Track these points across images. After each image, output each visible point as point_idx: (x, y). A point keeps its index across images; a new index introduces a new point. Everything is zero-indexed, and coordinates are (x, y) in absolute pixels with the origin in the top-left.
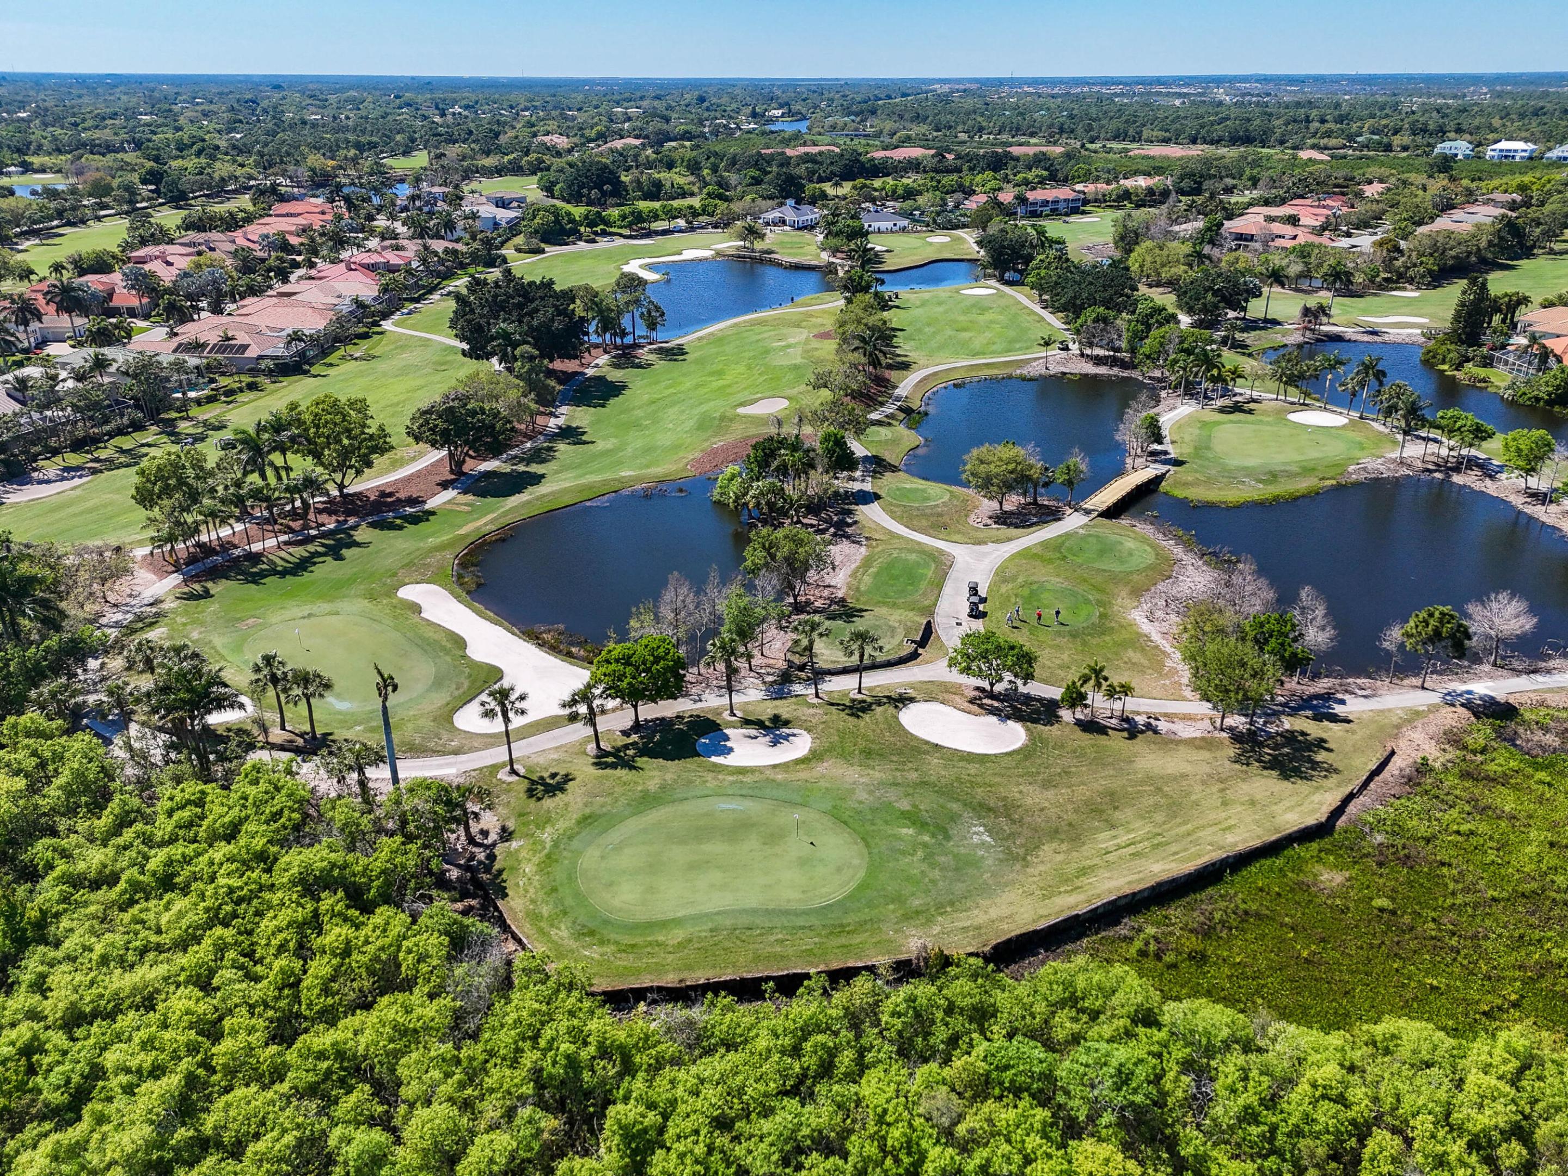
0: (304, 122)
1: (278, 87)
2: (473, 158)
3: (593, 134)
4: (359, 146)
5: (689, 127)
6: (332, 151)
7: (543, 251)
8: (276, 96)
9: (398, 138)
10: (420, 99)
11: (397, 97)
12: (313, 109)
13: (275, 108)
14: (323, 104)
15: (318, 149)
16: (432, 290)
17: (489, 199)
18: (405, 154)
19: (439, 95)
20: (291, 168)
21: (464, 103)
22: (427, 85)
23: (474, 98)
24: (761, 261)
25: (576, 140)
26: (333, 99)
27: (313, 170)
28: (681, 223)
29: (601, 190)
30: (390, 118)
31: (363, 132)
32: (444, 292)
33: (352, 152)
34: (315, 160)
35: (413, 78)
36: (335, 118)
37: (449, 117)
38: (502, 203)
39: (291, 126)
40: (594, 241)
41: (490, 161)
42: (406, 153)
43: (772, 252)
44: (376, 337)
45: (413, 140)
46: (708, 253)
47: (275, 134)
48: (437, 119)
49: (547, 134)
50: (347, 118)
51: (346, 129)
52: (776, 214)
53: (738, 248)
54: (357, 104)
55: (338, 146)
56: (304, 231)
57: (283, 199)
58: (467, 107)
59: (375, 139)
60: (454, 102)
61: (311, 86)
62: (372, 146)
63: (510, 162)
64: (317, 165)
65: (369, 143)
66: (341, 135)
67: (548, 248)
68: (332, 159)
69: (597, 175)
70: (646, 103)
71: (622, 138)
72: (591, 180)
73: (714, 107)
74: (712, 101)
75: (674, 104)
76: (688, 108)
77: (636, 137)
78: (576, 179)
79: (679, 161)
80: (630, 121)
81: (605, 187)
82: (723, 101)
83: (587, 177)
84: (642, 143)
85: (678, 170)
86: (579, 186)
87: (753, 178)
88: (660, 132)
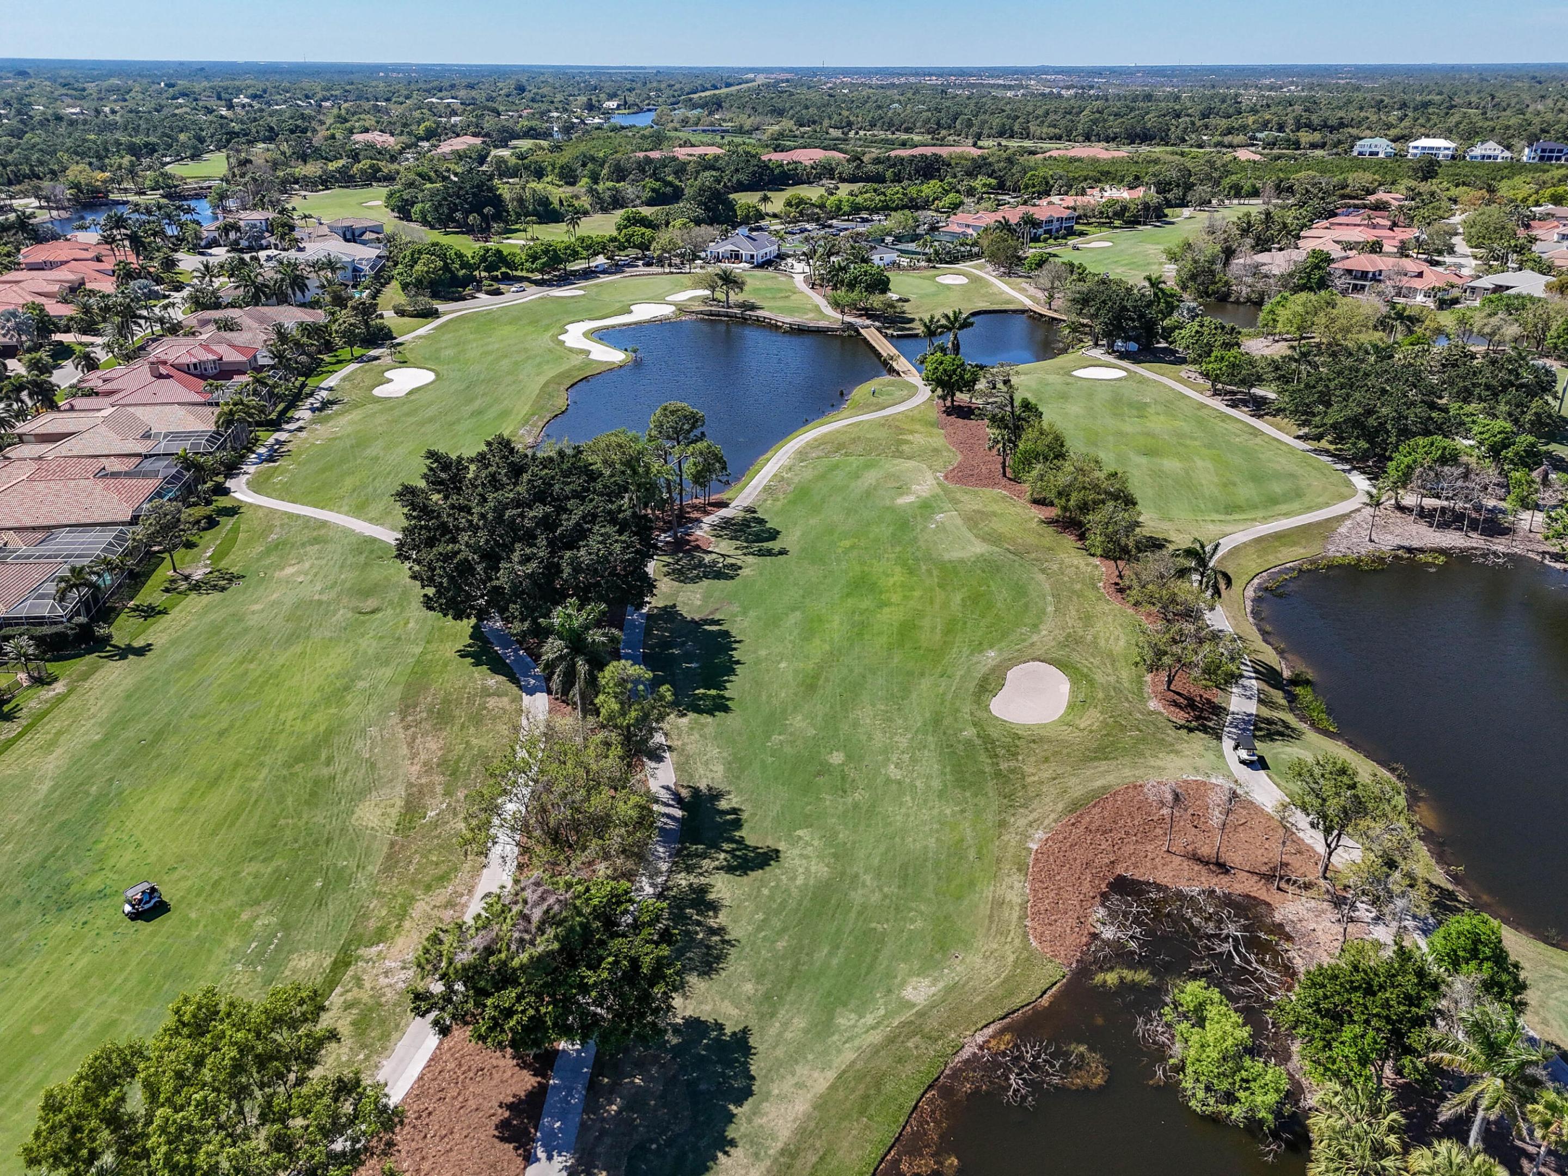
0: (59, 118)
1: (23, 74)
2: (286, 164)
3: (421, 131)
4: (133, 150)
5: (533, 123)
6: (100, 158)
7: (434, 314)
8: (22, 84)
9: (182, 137)
10: (197, 87)
11: (170, 85)
12: (69, 101)
13: (20, 100)
14: (81, 95)
15: (83, 155)
16: (295, 400)
17: (332, 229)
18: (193, 157)
19: (217, 82)
20: (46, 184)
21: (250, 91)
22: (202, 71)
23: (261, 86)
24: (744, 320)
25: (404, 138)
26: (91, 87)
27: (76, 186)
28: (601, 260)
29: (480, 213)
30: (165, 112)
31: (137, 130)
32: (315, 401)
33: (127, 160)
34: (79, 171)
35: (181, 63)
36: (98, 112)
37: (238, 109)
38: (351, 235)
39: (41, 124)
40: (498, 293)
41: (312, 169)
42: (195, 156)
43: (753, 307)
44: (227, 523)
45: (201, 140)
46: (666, 310)
47: (19, 135)
48: (224, 112)
49: (366, 130)
50: (113, 112)
51: (113, 126)
52: (725, 248)
53: (705, 300)
54: (123, 94)
55: (107, 150)
56: (72, 290)
57: (38, 236)
58: (254, 97)
59: (152, 139)
60: (239, 91)
61: (64, 73)
62: (151, 149)
63: (338, 170)
64: (82, 179)
65: (146, 145)
66: (108, 136)
67: (441, 307)
68: (102, 169)
69: (473, 194)
70: (462, 93)
71: (458, 135)
72: (465, 200)
73: (538, 98)
74: (532, 90)
75: (494, 94)
76: (510, 99)
77: (475, 135)
78: (445, 199)
79: (549, 168)
80: (456, 114)
81: (486, 210)
82: (545, 90)
83: (459, 197)
84: (484, 142)
85: (549, 179)
86: (450, 208)
87: (653, 190)
88: (504, 130)
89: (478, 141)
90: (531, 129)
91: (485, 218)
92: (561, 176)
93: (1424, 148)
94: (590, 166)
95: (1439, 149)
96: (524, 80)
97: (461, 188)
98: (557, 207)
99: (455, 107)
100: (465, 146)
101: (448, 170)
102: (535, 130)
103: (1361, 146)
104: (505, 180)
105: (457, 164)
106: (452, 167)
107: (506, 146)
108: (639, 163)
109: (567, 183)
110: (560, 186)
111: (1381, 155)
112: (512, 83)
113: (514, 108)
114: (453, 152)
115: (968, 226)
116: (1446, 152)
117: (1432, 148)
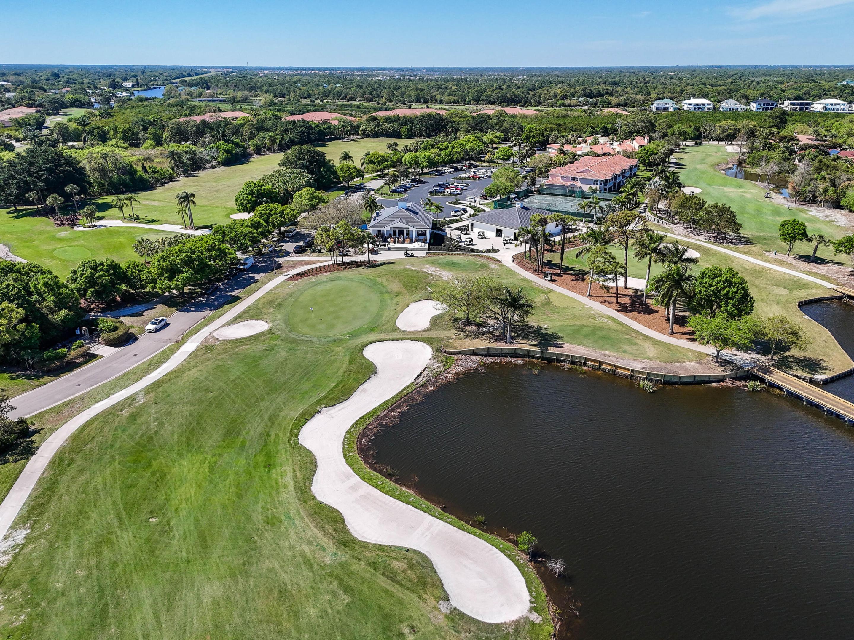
29: (61, 193)
69: (49, 170)
70: (12, 78)
71: (14, 106)
72: (39, 178)
73: (71, 81)
74: (64, 78)
75: (37, 79)
76: (50, 82)
77: (28, 106)
78: (13, 177)
79: (112, 133)
80: (9, 91)
81: (68, 189)
82: (74, 76)
83: (30, 174)
84: (37, 111)
85: (114, 142)
86: (19, 188)
87: (227, 151)
88: (54, 101)
89: (33, 110)
90: (76, 100)
91: (68, 197)
92: (125, 138)
93: (695, 105)
94: (151, 129)
95: (704, 104)
96: (56, 71)
97: (31, 164)
98: (142, 173)
99: (8, 87)
100: (21, 115)
101: (10, 137)
102: (80, 101)
103: (658, 104)
104: (70, 144)
105: (17, 130)
106: (12, 133)
107: (58, 114)
108: (197, 127)
109: (132, 145)
110: (126, 148)
111: (671, 110)
112: (49, 72)
113: (54, 87)
114: (11, 120)
115: (575, 179)
116: (709, 106)
117: (698, 105)
